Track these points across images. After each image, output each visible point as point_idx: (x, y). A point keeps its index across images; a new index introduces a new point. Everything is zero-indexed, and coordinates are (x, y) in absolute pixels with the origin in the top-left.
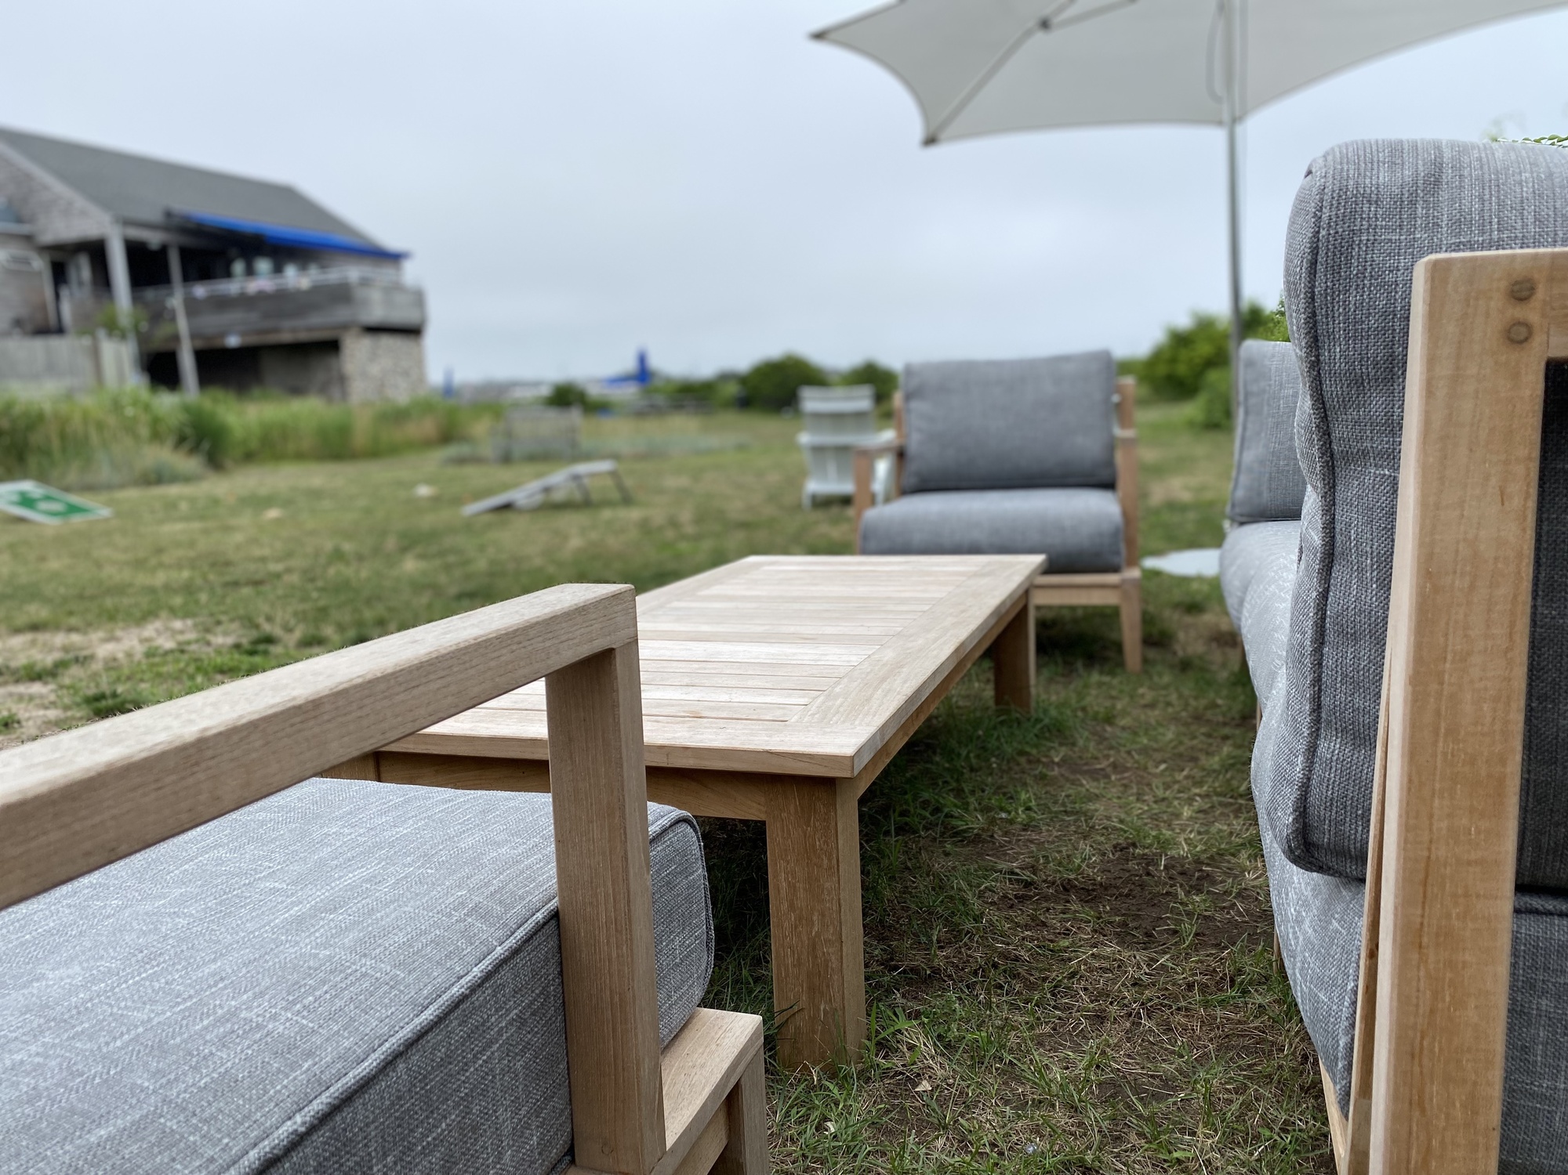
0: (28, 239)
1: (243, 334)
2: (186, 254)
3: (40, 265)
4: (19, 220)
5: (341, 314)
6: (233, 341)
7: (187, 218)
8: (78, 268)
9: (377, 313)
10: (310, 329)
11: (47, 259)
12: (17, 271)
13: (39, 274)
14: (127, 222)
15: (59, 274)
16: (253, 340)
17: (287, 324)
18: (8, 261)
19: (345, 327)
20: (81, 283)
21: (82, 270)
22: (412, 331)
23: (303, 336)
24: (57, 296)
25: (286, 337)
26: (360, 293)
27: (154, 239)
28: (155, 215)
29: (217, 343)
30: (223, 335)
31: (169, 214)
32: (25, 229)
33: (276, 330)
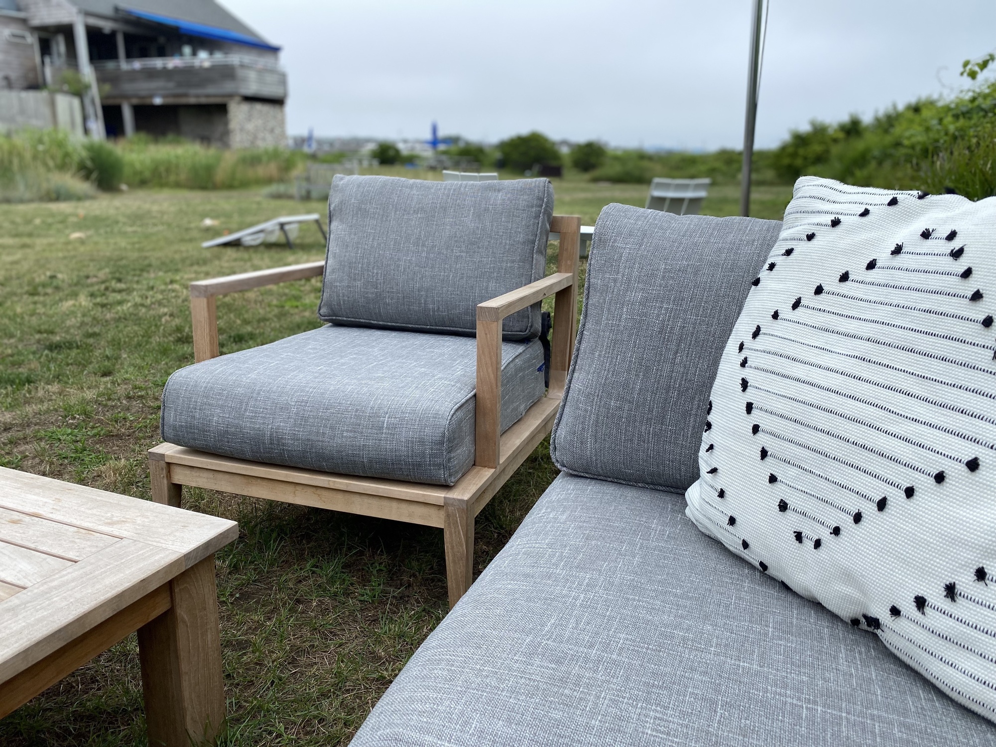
0: (24, 21)
1: (164, 96)
2: (128, 38)
3: (32, 40)
4: (19, 9)
5: (228, 87)
6: (158, 101)
7: (129, 13)
8: (58, 44)
9: (252, 87)
10: (208, 96)
11: (36, 36)
12: (15, 43)
13: (32, 45)
14: (88, 14)
15: (45, 48)
16: (171, 101)
17: (193, 91)
18: (9, 36)
19: (231, 96)
20: (59, 55)
21: (60, 45)
22: (278, 102)
23: (203, 100)
24: (43, 63)
25: (192, 100)
26: (240, 73)
27: (107, 26)
28: (108, 10)
29: (147, 101)
30: (152, 96)
31: (117, 9)
32: (22, 15)
33: (186, 95)
